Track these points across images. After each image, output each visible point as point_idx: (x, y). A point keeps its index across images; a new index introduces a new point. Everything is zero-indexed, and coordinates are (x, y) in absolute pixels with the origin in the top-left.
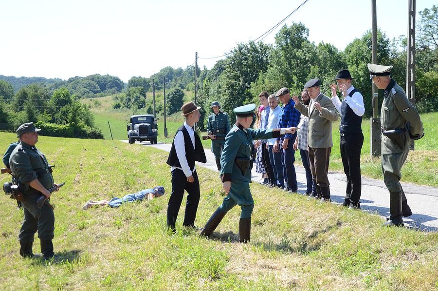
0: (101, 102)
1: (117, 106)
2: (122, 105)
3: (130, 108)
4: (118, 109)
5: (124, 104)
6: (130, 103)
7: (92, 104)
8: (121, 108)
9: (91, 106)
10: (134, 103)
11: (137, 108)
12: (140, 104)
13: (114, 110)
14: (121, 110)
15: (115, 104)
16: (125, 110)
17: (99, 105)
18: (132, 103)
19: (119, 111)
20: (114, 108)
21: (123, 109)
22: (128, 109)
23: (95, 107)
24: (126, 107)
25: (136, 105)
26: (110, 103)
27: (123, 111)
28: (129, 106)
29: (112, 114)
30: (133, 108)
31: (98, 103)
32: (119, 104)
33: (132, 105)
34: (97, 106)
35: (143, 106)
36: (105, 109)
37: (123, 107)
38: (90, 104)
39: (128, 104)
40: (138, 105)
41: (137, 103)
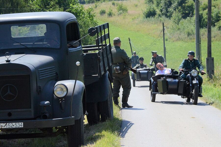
0: (128, 8)
1: (151, 14)
2: (158, 11)
3: (170, 17)
4: (152, 19)
5: (161, 11)
6: (170, 9)
7: (115, 10)
8: (156, 16)
9: (112, 14)
10: (177, 8)
11: (180, 17)
12: (186, 11)
13: (145, 20)
14: (156, 19)
15: (148, 10)
16: (162, 21)
17: (123, 12)
18: (174, 8)
19: (153, 22)
20: (145, 18)
21: (159, 19)
22: (166, 18)
23: (117, 14)
24: (164, 15)
25: (179, 12)
26: (141, 9)
27: (159, 21)
28: (168, 14)
29: (142, 26)
30: (174, 17)
31: (123, 9)
32: (154, 10)
33: (172, 12)
34: (121, 13)
35: (189, 13)
36: (132, 19)
37: (159, 15)
38: (112, 11)
39: (167, 10)
40: (182, 13)
41: (181, 9)
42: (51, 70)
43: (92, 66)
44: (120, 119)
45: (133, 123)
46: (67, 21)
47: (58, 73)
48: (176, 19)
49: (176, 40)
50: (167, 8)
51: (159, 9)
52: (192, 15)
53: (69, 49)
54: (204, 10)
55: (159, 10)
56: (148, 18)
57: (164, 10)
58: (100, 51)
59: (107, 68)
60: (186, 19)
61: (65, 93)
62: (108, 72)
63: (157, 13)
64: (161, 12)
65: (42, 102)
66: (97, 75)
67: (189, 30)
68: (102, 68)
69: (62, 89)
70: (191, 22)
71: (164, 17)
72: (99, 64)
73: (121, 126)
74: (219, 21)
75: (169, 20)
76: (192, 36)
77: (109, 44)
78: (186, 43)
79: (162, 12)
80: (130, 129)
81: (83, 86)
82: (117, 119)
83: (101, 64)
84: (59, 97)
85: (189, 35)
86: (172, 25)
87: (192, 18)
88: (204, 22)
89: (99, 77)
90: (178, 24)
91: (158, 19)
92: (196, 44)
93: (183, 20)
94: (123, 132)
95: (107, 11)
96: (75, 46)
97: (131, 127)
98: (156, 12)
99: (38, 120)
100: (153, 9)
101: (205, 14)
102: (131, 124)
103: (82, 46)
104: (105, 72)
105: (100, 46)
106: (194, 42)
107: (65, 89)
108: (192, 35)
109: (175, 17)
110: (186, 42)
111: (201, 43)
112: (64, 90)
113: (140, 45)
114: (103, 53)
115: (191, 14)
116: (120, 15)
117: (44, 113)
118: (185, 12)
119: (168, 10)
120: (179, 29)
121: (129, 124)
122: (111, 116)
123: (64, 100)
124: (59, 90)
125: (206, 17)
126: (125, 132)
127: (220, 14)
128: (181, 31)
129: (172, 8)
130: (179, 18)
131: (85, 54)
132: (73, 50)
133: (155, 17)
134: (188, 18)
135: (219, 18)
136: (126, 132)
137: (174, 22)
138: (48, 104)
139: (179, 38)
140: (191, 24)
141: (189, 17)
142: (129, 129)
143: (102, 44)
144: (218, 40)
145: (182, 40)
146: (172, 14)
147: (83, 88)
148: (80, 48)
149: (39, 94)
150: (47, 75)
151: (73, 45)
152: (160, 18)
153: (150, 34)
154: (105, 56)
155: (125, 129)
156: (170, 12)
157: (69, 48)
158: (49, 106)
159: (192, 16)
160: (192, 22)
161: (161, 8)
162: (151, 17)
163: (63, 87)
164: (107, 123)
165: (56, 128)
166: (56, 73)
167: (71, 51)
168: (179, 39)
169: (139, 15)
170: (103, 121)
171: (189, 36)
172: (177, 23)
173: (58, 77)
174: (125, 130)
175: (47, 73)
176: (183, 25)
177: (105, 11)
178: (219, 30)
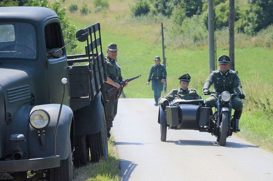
0: (109, 3)
1: (142, 11)
2: (152, 7)
3: (168, 14)
4: (144, 17)
5: (157, 6)
6: (170, 4)
7: (91, 5)
8: (150, 14)
9: (86, 10)
10: (178, 3)
11: (184, 14)
12: (191, 6)
13: (134, 19)
14: (150, 19)
15: (138, 6)
16: (158, 20)
17: (103, 8)
18: (175, 3)
19: (145, 22)
20: (134, 17)
21: (154, 18)
22: (164, 17)
23: (94, 11)
24: (160, 12)
25: (181, 8)
26: (128, 3)
27: (154, 21)
28: (167, 11)
29: (130, 28)
30: (174, 15)
31: (102, 4)
32: (147, 5)
33: (173, 8)
34: (99, 10)
35: (196, 10)
36: (116, 18)
37: (154, 13)
38: (86, 6)
39: (164, 5)
40: (186, 9)
41: (184, 4)
42: (24, 89)
43: (81, 84)
44: (117, 158)
45: (135, 164)
46: (45, 20)
47: (34, 95)
48: (178, 18)
49: (179, 48)
50: (164, 2)
51: (154, 4)
52: (200, 12)
53: (50, 60)
54: (217, 5)
55: (154, 6)
56: (138, 16)
57: (160, 4)
58: (91, 62)
59: (100, 87)
60: (192, 18)
61: (46, 122)
62: (100, 93)
63: (151, 9)
64: (157, 8)
65: (13, 136)
66: (88, 97)
67: (196, 33)
68: (94, 87)
69: (42, 117)
70: (198, 21)
71: (160, 15)
72: (91, 81)
73: (120, 168)
74: (238, 20)
75: (168, 20)
76: (200, 42)
77: (101, 53)
78: (193, 52)
79: (159, 8)
80: (133, 172)
81: (70, 113)
82: (113, 159)
83: (93, 81)
84: (38, 128)
85: (197, 40)
86: (172, 25)
87: (200, 16)
88: (217, 21)
89: (91, 100)
90: (181, 25)
91: (152, 17)
92: (209, 53)
93: (187, 19)
94: (125, 177)
95: (80, 7)
96: (56, 56)
97: (135, 170)
98: (149, 7)
99: (8, 161)
100: (145, 3)
101: (218, 10)
102: (134, 165)
103: (67, 56)
104: (98, 92)
105: (91, 55)
106: (203, 50)
107: (46, 117)
108: (201, 39)
109: (176, 15)
110: (192, 49)
111: (217, 51)
112: (44, 118)
113: (128, 55)
114: (94, 65)
115: (198, 11)
116: (98, 12)
117: (17, 150)
118: (189, 8)
119: (166, 5)
120: (182, 32)
121: (131, 164)
122: (105, 154)
123: (44, 133)
124: (37, 117)
125: (219, 14)
126: (127, 177)
127: (239, 10)
128: (185, 34)
129: (172, 1)
130: (181, 16)
131: (71, 67)
132: (55, 62)
133: (148, 15)
134: (194, 16)
135: (238, 16)
136: (129, 176)
137: (175, 23)
138: (22, 138)
139: (182, 44)
140: (199, 24)
141: (195, 14)
142: (131, 172)
143: (93, 52)
144: (237, 46)
145: (187, 47)
146: (172, 11)
147: (70, 115)
148: (64, 59)
149: (8, 124)
150: (19, 96)
151: (54, 54)
152: (155, 16)
153: (142, 39)
154: (97, 69)
155: (126, 171)
156: (168, 7)
157: (49, 58)
158: (24, 141)
159: (199, 14)
160: (200, 22)
161: (156, 2)
162: (142, 15)
163: (43, 114)
164: (102, 163)
165: (32, 172)
166: (32, 94)
167: (52, 63)
168: (182, 46)
169: (125, 12)
170: (95, 162)
171: (195, 41)
172: (179, 23)
173: (34, 100)
174: (127, 173)
175: (19, 94)
176: (187, 26)
177: (76, 7)
178: (238, 33)
